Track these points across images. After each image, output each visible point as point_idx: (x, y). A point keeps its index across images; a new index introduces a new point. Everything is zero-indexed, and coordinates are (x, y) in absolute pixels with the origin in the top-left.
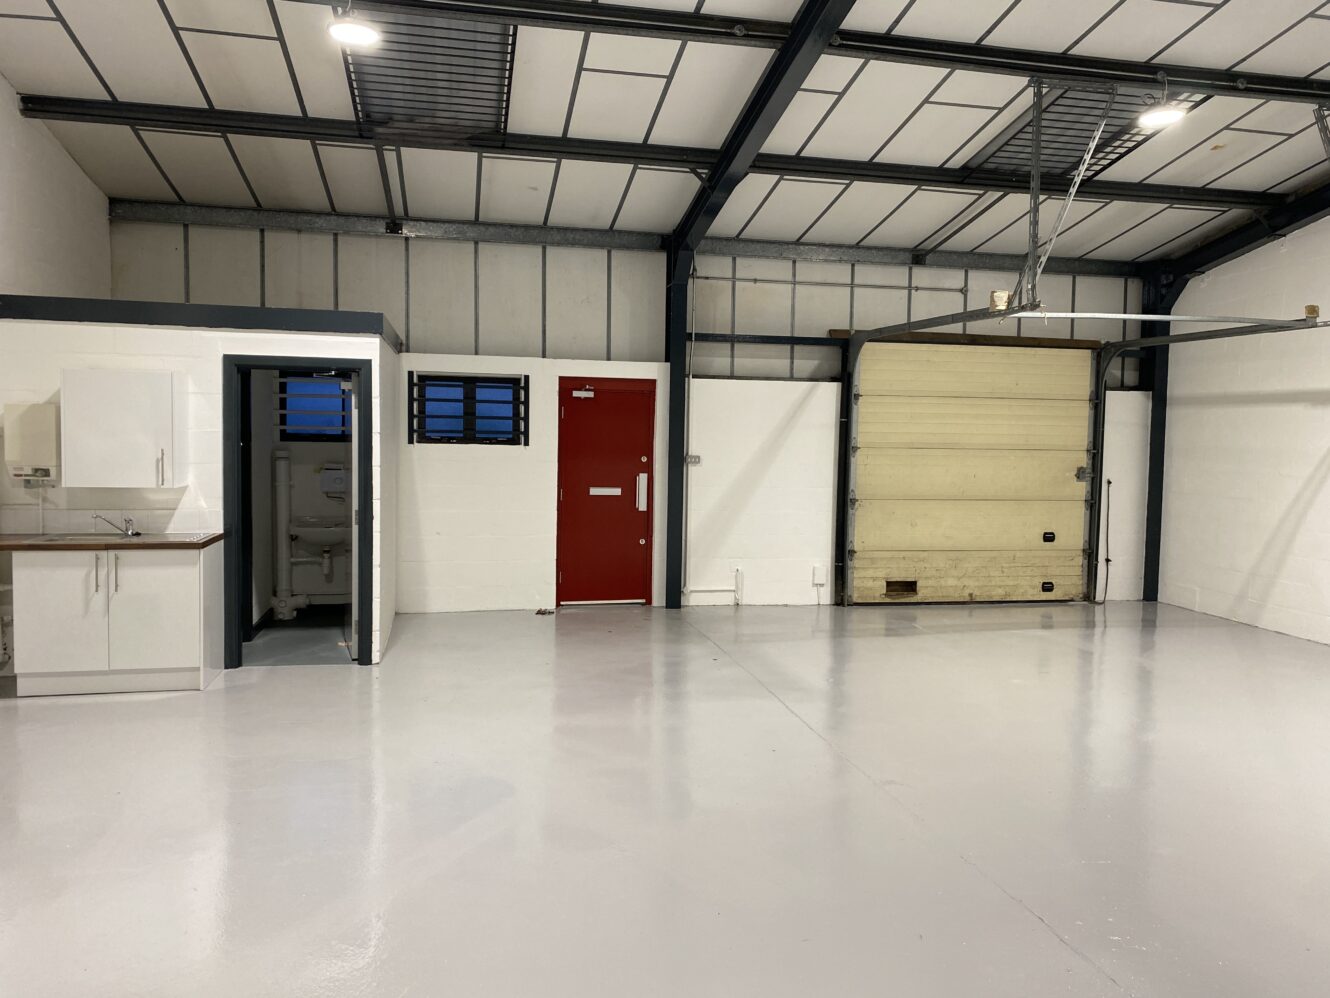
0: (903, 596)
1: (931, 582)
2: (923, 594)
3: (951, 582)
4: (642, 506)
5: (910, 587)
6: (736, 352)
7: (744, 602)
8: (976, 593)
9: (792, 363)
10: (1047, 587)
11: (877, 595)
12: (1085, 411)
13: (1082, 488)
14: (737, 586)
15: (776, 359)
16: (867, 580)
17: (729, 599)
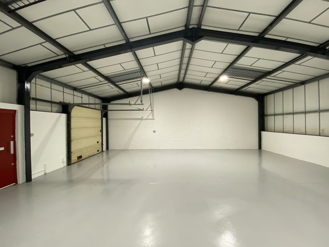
0: (80, 159)
1: (84, 155)
2: (83, 157)
3: (87, 154)
4: (12, 152)
5: (80, 157)
6: (37, 104)
7: (47, 172)
8: (90, 155)
9: (52, 108)
10: (98, 151)
11: (76, 160)
12: (100, 120)
13: (100, 133)
14: (45, 169)
15: (48, 106)
16: (74, 158)
17: (43, 173)
